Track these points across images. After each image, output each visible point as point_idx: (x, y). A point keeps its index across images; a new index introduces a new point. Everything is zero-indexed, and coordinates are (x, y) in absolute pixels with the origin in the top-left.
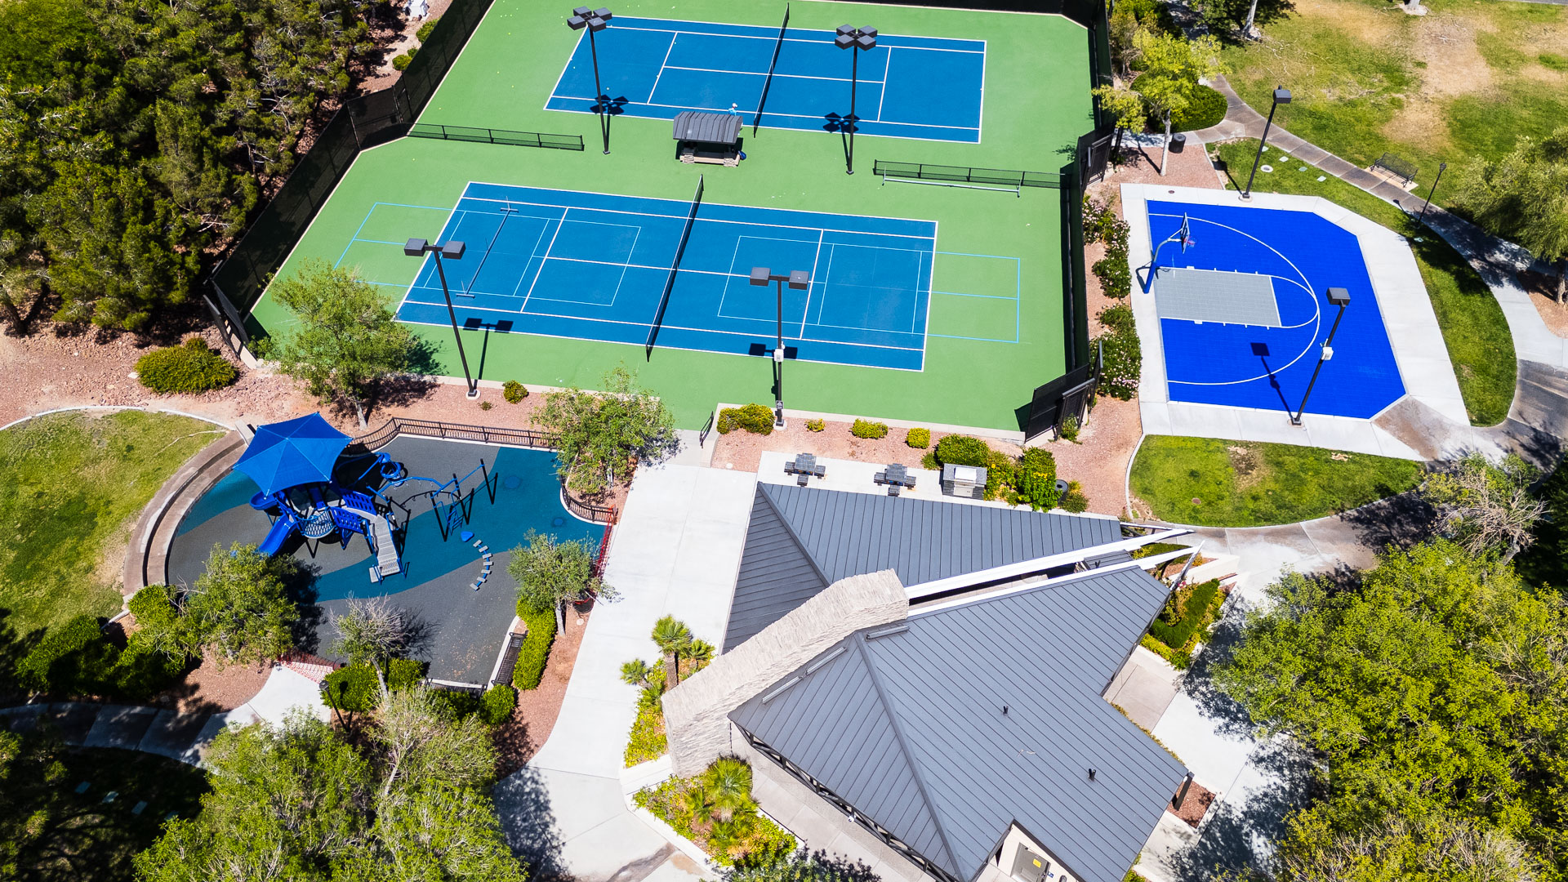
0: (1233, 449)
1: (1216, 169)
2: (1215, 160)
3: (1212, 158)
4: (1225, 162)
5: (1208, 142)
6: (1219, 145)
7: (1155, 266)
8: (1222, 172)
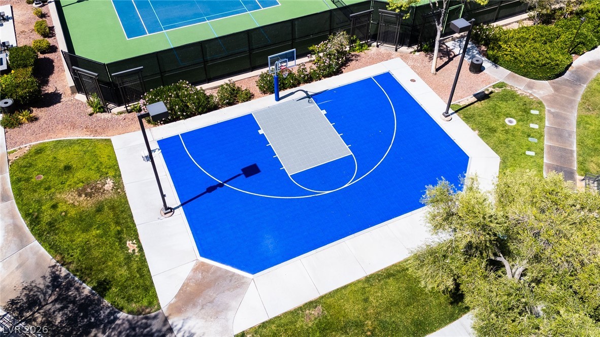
0: (109, 181)
1: (475, 95)
2: (486, 92)
3: (488, 90)
4: (490, 97)
5: (506, 82)
6: (509, 89)
7: (312, 96)
8: (474, 99)
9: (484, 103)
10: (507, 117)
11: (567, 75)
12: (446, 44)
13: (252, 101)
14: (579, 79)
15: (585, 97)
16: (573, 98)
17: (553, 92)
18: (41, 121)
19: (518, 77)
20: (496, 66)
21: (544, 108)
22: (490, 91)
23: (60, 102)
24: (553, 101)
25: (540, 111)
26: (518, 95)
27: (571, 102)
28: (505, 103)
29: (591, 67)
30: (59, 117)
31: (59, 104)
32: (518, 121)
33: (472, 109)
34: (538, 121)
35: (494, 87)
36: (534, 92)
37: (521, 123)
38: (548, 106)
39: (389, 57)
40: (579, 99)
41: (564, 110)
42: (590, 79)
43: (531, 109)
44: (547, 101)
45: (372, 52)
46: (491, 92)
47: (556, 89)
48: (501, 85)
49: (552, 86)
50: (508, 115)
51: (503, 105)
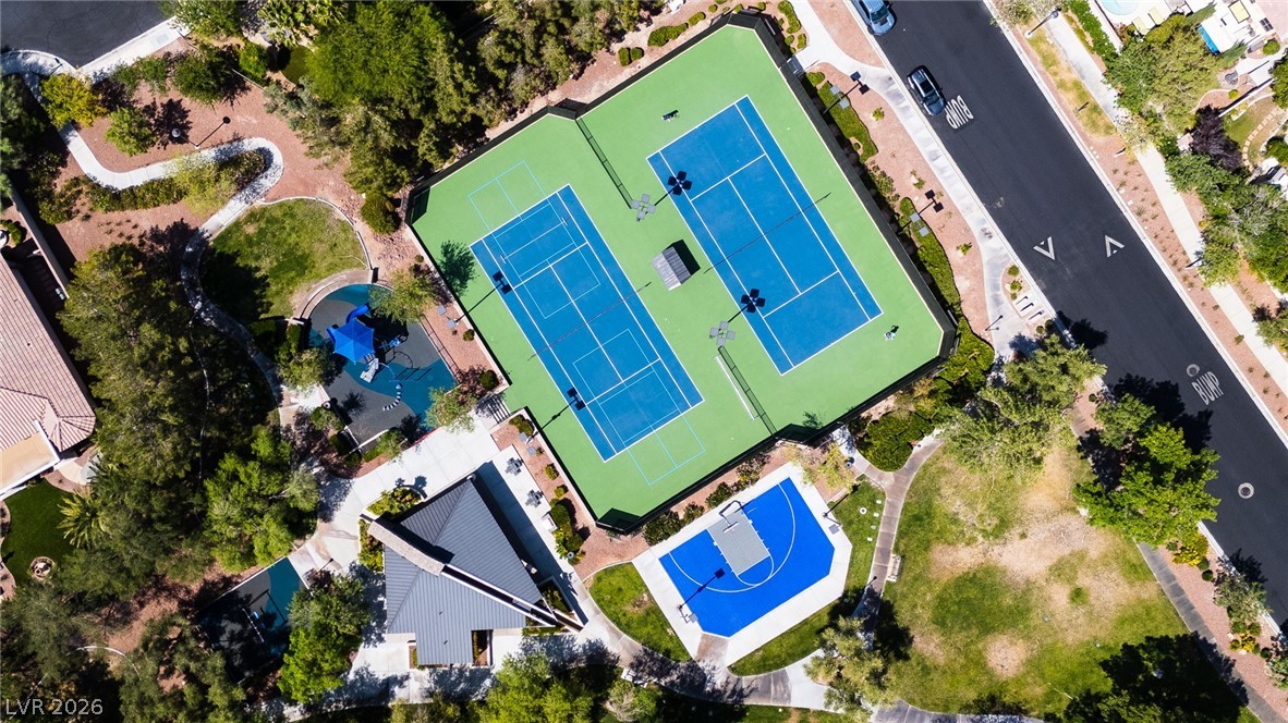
0: (645, 595)
5: (866, 474)
6: (867, 480)
7: (742, 506)
10: (862, 507)
11: (906, 464)
13: (705, 516)
14: (913, 467)
16: (905, 486)
17: (894, 482)
19: (874, 468)
21: (886, 497)
24: (893, 490)
25: (882, 500)
26: (871, 486)
27: (902, 490)
28: (863, 495)
29: (924, 452)
31: (591, 539)
32: (868, 510)
34: (879, 510)
35: (857, 479)
36: (882, 483)
38: (888, 495)
39: (789, 458)
40: (908, 487)
41: (897, 499)
42: (919, 466)
43: (877, 499)
44: (888, 490)
45: (778, 452)
47: (897, 479)
48: (864, 477)
49: (894, 477)
50: (864, 505)
51: (860, 497)
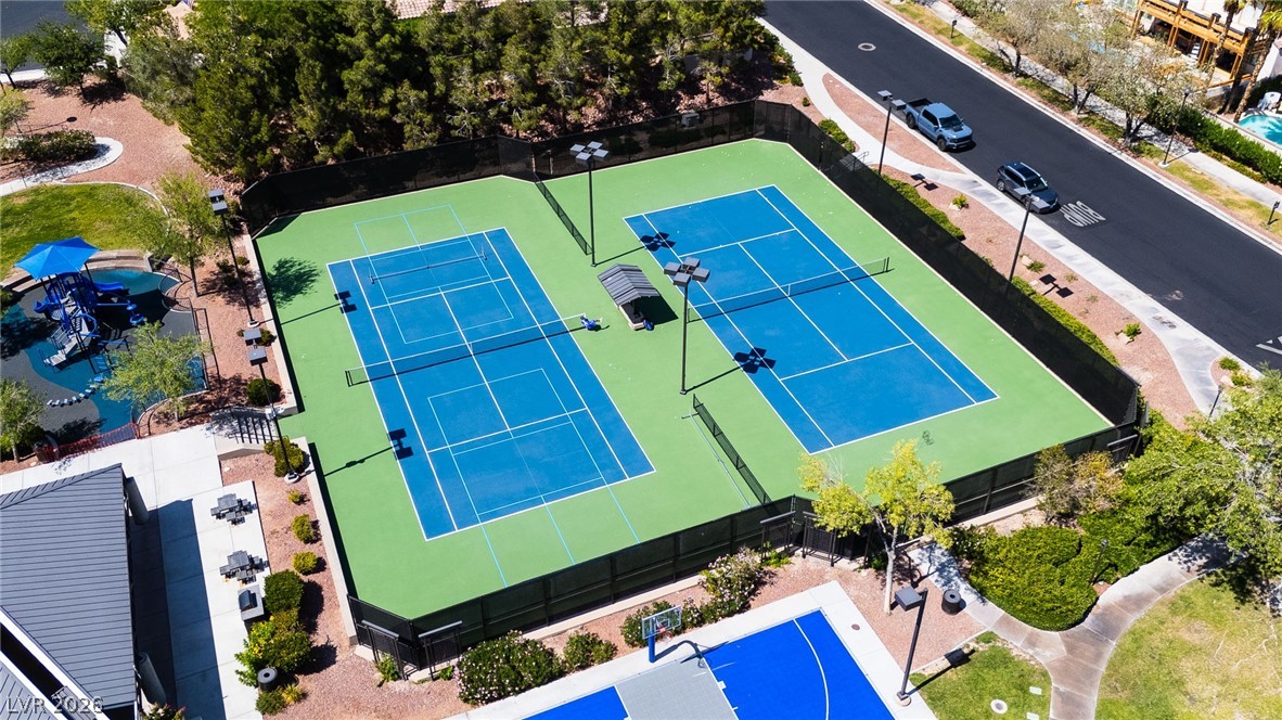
1: (948, 656)
2: (966, 651)
3: (968, 646)
4: (969, 660)
5: (995, 632)
6: (1000, 645)
7: (704, 653)
8: (947, 664)
9: (961, 672)
10: (995, 698)
11: (1087, 624)
12: (910, 554)
13: (615, 661)
14: (1106, 630)
15: (1112, 665)
16: (1095, 667)
17: (1066, 654)
18: (312, 698)
19: (1015, 623)
20: (983, 601)
21: (1050, 683)
22: (971, 648)
23: (335, 663)
24: (1065, 671)
25: (1043, 688)
26: (1013, 658)
27: (1090, 673)
28: (991, 672)
29: (1125, 608)
30: (335, 690)
31: (333, 666)
32: (1011, 706)
33: (941, 684)
34: (1039, 708)
35: (978, 640)
36: (1037, 654)
37: (1014, 710)
38: (1056, 680)
39: (820, 579)
40: (1102, 668)
41: (1080, 689)
42: (1123, 632)
43: (1030, 684)
44: (1054, 669)
45: (796, 568)
46: (973, 651)
47: (1071, 649)
48: (988, 638)
49: (1064, 641)
50: (996, 695)
51: (988, 674)
